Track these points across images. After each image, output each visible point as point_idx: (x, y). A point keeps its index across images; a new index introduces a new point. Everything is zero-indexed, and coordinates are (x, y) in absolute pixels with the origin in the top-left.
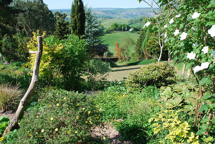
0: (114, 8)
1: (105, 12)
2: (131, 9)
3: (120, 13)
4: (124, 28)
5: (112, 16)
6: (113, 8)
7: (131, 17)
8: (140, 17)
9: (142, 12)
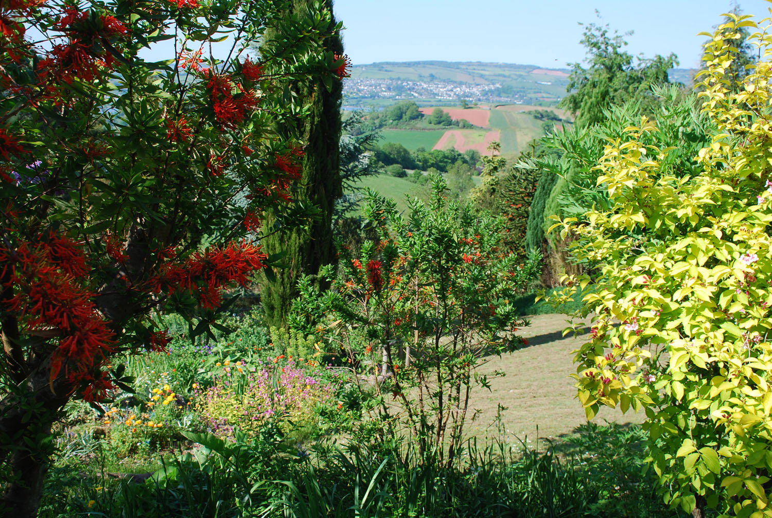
8: (391, 102)
9: (399, 79)
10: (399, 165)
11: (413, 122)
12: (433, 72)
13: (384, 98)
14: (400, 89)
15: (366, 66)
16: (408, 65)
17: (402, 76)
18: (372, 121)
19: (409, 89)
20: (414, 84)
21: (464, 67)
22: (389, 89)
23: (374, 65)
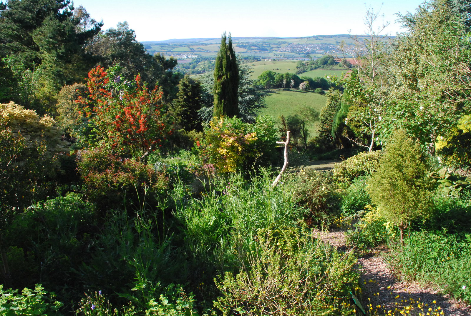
0: (265, 38)
1: (244, 47)
2: (302, 38)
3: (276, 49)
4: (287, 81)
5: (258, 54)
6: (261, 38)
7: (301, 55)
8: (322, 55)
9: (326, 44)
10: (320, 88)
11: (331, 66)
12: (344, 40)
13: (318, 53)
14: (326, 49)
15: (309, 37)
16: (331, 37)
17: (328, 43)
18: (311, 65)
19: (331, 49)
20: (333, 46)
21: (360, 38)
22: (321, 49)
23: (314, 37)
